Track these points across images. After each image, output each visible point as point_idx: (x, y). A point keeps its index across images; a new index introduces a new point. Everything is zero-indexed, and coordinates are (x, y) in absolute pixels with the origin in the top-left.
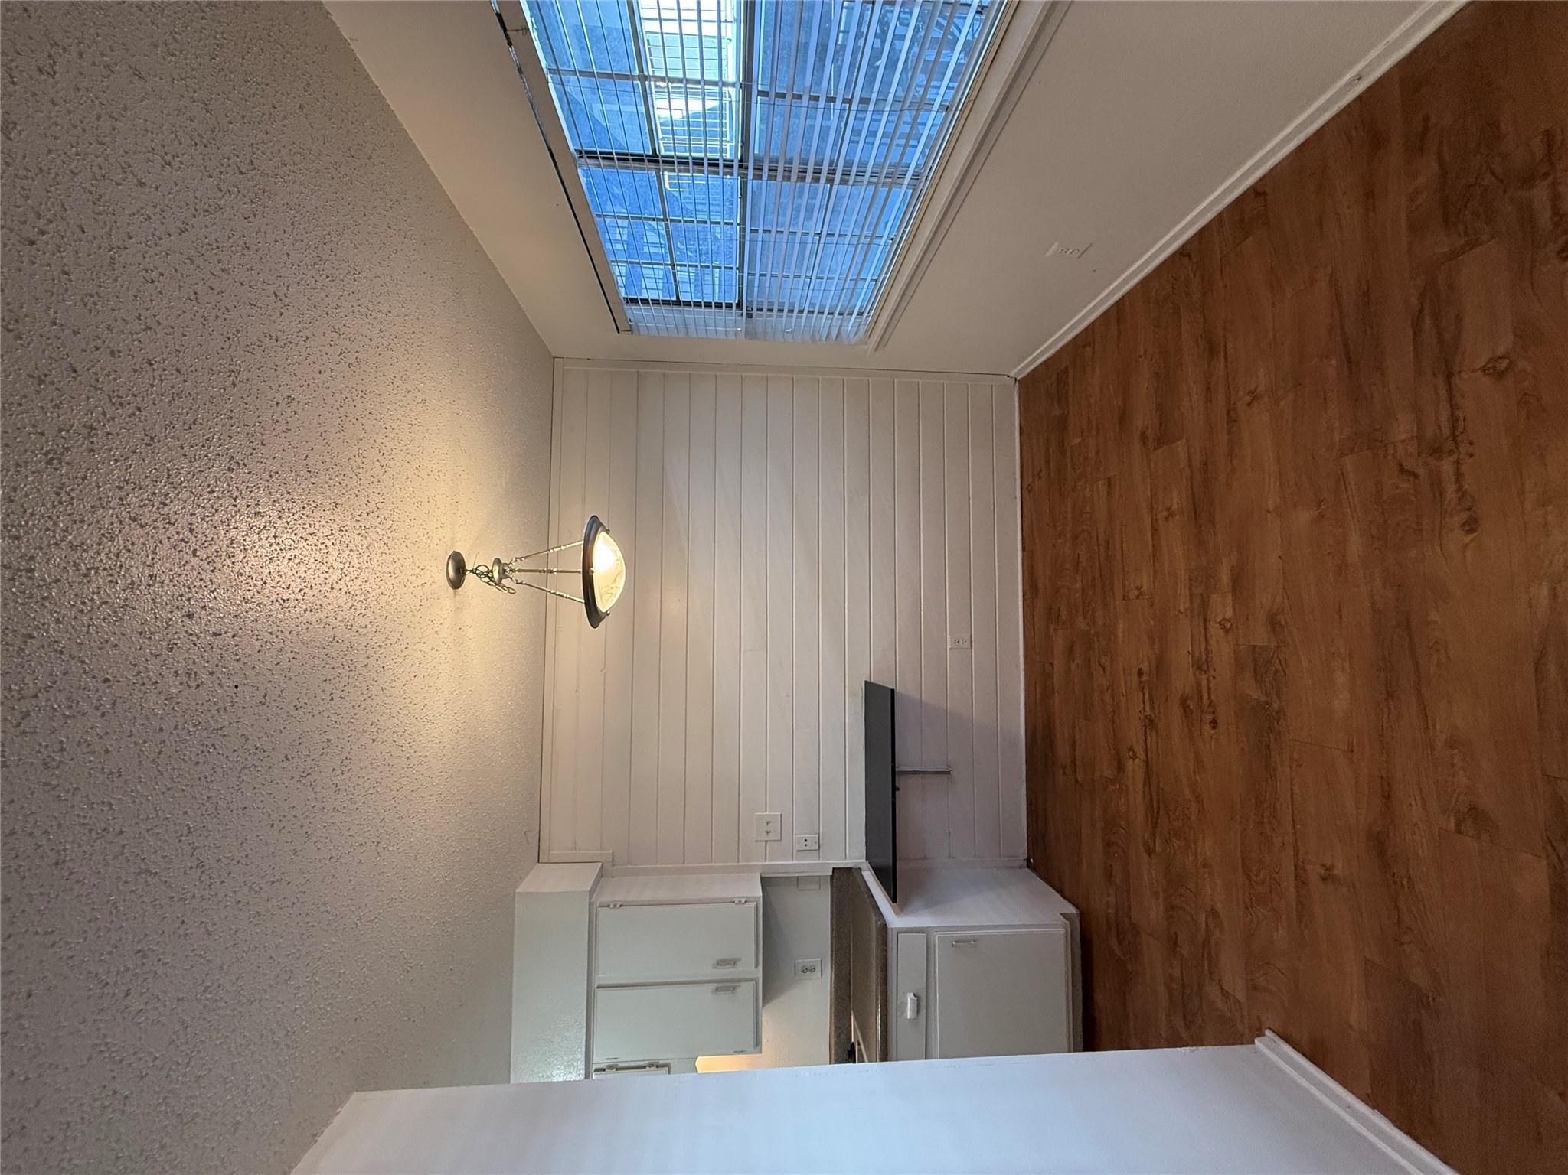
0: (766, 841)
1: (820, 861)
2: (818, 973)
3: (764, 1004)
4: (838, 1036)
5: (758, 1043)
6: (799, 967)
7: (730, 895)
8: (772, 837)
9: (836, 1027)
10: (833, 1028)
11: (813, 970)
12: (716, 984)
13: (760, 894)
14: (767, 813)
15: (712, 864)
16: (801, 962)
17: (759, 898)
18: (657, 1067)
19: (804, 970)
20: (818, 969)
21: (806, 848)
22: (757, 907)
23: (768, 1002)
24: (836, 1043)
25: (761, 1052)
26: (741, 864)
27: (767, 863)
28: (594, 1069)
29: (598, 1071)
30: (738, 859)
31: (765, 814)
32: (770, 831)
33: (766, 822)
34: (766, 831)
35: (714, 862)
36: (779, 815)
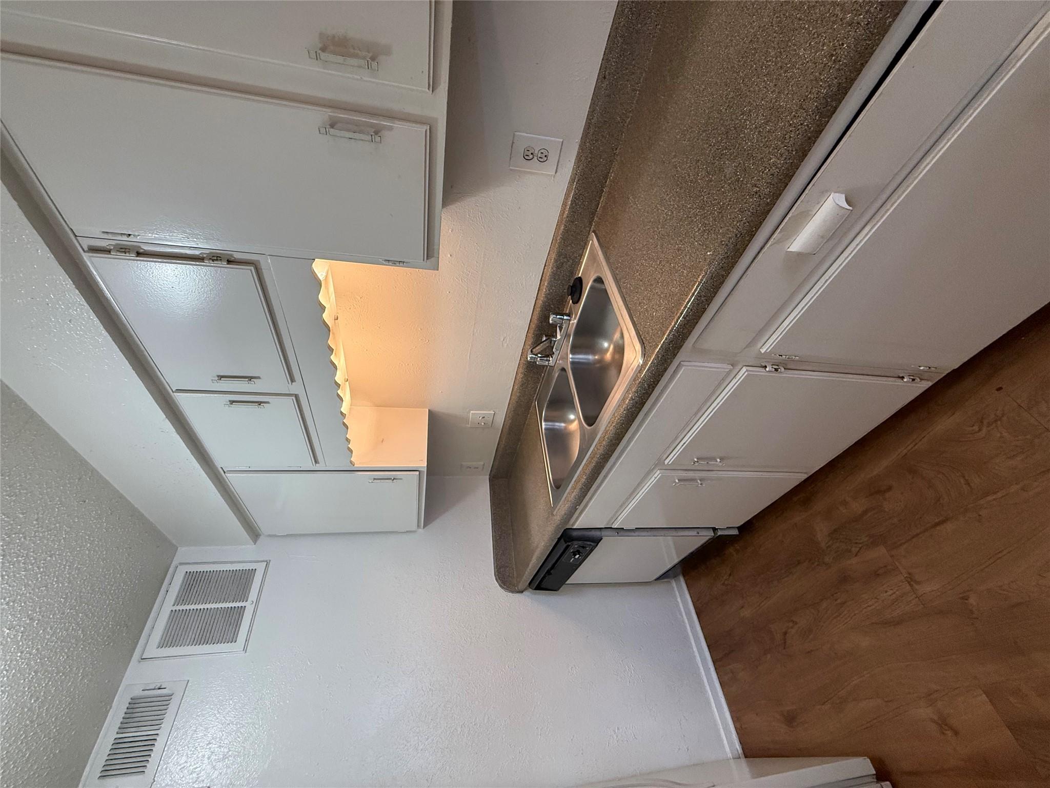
2: (549, 168)
3: (445, 204)
4: (559, 265)
5: (430, 252)
6: (520, 148)
9: (559, 254)
10: (554, 256)
11: (544, 158)
12: (329, 112)
16: (526, 138)
18: (229, 262)
19: (528, 156)
20: (553, 158)
23: (454, 201)
24: (554, 275)
25: (436, 268)
28: (86, 249)
29: (94, 250)
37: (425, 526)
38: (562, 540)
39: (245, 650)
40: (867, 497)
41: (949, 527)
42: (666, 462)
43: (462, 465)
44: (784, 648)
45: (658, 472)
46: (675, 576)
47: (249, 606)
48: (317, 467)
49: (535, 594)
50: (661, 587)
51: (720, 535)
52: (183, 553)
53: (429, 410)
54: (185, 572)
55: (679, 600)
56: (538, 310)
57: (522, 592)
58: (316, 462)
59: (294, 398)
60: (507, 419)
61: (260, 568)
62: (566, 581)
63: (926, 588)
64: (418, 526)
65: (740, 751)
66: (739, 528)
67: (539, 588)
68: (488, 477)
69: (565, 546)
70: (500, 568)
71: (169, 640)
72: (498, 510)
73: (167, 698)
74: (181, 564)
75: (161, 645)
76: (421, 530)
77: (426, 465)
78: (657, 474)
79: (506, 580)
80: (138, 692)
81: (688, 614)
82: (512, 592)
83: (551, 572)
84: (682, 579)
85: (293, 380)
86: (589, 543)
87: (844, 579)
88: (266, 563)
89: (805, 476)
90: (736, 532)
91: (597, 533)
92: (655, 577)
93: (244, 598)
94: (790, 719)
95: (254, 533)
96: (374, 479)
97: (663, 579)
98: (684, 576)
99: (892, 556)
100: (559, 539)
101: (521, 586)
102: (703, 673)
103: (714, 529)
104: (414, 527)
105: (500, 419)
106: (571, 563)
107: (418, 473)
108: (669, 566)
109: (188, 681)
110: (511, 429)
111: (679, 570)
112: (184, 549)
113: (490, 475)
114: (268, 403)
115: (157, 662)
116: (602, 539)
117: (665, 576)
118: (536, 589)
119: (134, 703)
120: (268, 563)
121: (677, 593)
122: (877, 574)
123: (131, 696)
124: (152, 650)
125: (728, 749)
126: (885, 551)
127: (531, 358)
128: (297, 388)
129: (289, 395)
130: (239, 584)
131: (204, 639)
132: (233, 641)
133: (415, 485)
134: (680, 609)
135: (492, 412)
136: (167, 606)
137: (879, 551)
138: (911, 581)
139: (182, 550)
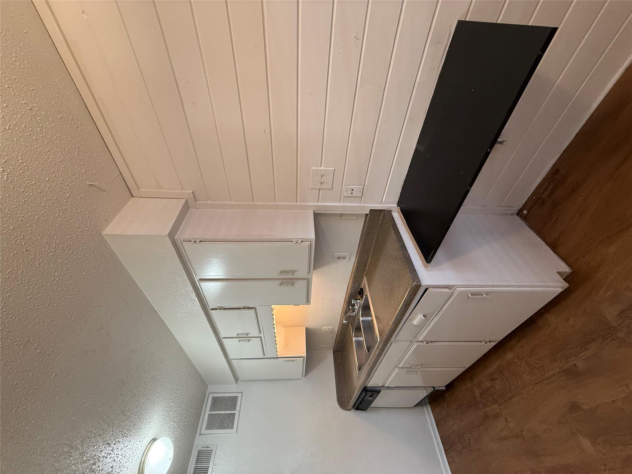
0: (319, 189)
1: (361, 205)
2: (347, 259)
4: (354, 284)
5: (308, 299)
6: (336, 257)
7: (289, 237)
8: (324, 186)
9: (353, 281)
10: (351, 281)
11: (344, 258)
13: (313, 237)
14: (322, 168)
15: (276, 203)
16: (338, 254)
17: (312, 239)
18: (248, 308)
19: (339, 258)
20: (348, 257)
21: (352, 195)
22: (311, 245)
25: (309, 303)
26: (298, 204)
27: (320, 204)
28: (210, 309)
29: (212, 309)
30: (297, 200)
31: (320, 168)
32: (323, 182)
33: (320, 175)
34: (320, 182)
35: (277, 202)
36: (332, 170)
37: (305, 376)
38: (363, 392)
39: (237, 432)
40: (490, 381)
41: (514, 400)
42: (399, 366)
43: (320, 347)
44: (470, 447)
45: (397, 369)
46: (425, 404)
47: (236, 412)
48: (265, 357)
49: (356, 412)
50: (418, 409)
51: (436, 390)
52: (211, 388)
53: (306, 328)
54: (212, 397)
56: (347, 296)
57: (350, 410)
58: (264, 355)
59: (260, 338)
60: (339, 330)
61: (239, 395)
62: (370, 406)
63: (511, 425)
64: (302, 377)
66: (446, 386)
67: (357, 408)
68: (332, 351)
69: (365, 394)
70: (339, 398)
71: (209, 427)
72: (337, 368)
73: (211, 452)
74: (210, 393)
75: (206, 429)
76: (304, 378)
77: (306, 355)
78: (397, 370)
79: (342, 404)
80: (200, 448)
81: (432, 425)
82: (346, 410)
83: (362, 403)
84: (429, 406)
85: (260, 333)
86: (375, 393)
87: (486, 417)
88: (241, 393)
89: (464, 370)
90: (444, 388)
91: (379, 388)
92: (415, 404)
93: (235, 409)
95: (236, 379)
96: (286, 361)
97: (418, 406)
98: (430, 405)
99: (500, 409)
100: (362, 391)
101: (349, 408)
102: (440, 457)
103: (434, 388)
104: (300, 377)
105: (336, 329)
106: (369, 400)
107: (302, 358)
108: (422, 398)
109: (217, 445)
110: (341, 334)
111: (427, 400)
112: (211, 386)
113: (333, 350)
114: (251, 340)
115: (205, 436)
116: (381, 391)
117: (420, 404)
118: (356, 409)
119: (200, 452)
120: (242, 393)
121: (426, 413)
122: (497, 416)
123: (198, 449)
124: (204, 431)
126: (497, 406)
127: (345, 322)
128: (261, 335)
129: (258, 337)
130: (232, 402)
131: (222, 427)
132: (232, 428)
133: (301, 362)
134: (428, 422)
135: (332, 327)
136: (207, 412)
137: (496, 406)
138: (507, 421)
139: (210, 387)
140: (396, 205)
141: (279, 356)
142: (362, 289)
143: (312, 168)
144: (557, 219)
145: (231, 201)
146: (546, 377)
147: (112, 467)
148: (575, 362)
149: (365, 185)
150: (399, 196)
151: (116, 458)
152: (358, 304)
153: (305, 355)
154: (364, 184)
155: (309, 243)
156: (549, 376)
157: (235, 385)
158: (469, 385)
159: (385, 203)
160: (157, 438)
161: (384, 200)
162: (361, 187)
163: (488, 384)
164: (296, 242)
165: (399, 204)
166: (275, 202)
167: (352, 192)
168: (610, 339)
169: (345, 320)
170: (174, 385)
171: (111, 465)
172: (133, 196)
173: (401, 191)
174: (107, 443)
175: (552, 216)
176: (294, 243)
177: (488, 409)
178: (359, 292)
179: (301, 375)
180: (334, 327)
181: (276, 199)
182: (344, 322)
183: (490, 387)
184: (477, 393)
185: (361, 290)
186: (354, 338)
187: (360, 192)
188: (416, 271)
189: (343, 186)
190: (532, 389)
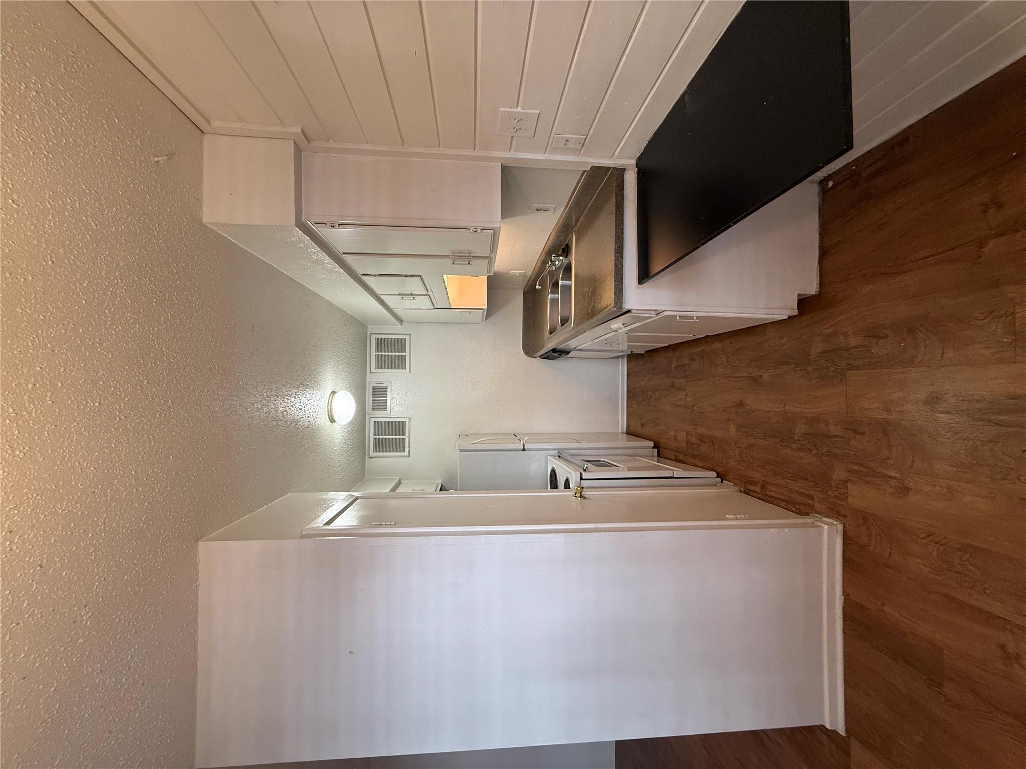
0: (513, 137)
1: (578, 159)
8: (520, 133)
14: (519, 109)
15: (442, 150)
19: (538, 210)
21: (565, 146)
26: (477, 154)
27: (512, 155)
28: (360, 275)
29: (363, 276)
30: (475, 146)
31: (514, 110)
32: (520, 129)
33: (515, 119)
34: (514, 128)
35: (444, 147)
36: (536, 113)
37: (486, 320)
38: (551, 351)
39: (410, 372)
40: (689, 359)
41: (701, 382)
44: (649, 401)
46: (622, 359)
47: (407, 355)
49: (543, 360)
51: (635, 354)
52: (370, 329)
54: (375, 338)
55: (620, 367)
57: (536, 358)
58: (434, 307)
59: (428, 296)
61: (407, 338)
63: (689, 399)
64: (483, 321)
65: (625, 429)
68: (522, 291)
70: (525, 346)
71: (378, 367)
72: (526, 313)
73: (386, 388)
74: (372, 334)
75: (376, 369)
76: (484, 323)
79: (528, 352)
82: (531, 357)
86: (565, 353)
87: (672, 386)
88: (409, 336)
90: (644, 353)
92: (610, 357)
93: (404, 352)
94: (643, 425)
95: (401, 321)
97: (615, 359)
98: (627, 361)
99: (686, 384)
101: (535, 356)
103: (632, 352)
104: (479, 322)
107: (482, 311)
109: (391, 383)
112: (371, 326)
113: (524, 290)
114: (417, 297)
115: (376, 374)
119: (374, 388)
121: (621, 364)
122: (681, 389)
123: (373, 385)
124: (373, 370)
125: (620, 429)
128: (429, 293)
129: (426, 295)
130: (400, 345)
131: (392, 367)
132: (404, 368)
133: (481, 314)
134: (619, 372)
135: (524, 272)
136: (373, 353)
137: (684, 381)
138: (686, 395)
139: (369, 327)
140: (634, 162)
141: (452, 307)
142: (567, 245)
143: (502, 109)
144: (852, 218)
145: (367, 143)
146: (735, 376)
147: (309, 421)
148: (763, 374)
149: (589, 136)
150: (642, 151)
151: (309, 415)
152: (559, 261)
153: (486, 307)
154: (587, 133)
155: (493, 231)
156: (738, 376)
157: (400, 327)
158: (670, 355)
159: (618, 157)
160: (335, 391)
161: (617, 153)
162: (582, 137)
163: (686, 361)
164: (475, 231)
165: (640, 161)
166: (440, 147)
167: (566, 143)
168: (799, 368)
169: (539, 285)
170: (335, 342)
171: (307, 420)
172: (203, 132)
173: (647, 145)
174: (299, 409)
175: (850, 211)
176: (472, 233)
177: (677, 381)
178: (563, 250)
179: (481, 318)
180: (527, 271)
181: (441, 143)
182: (537, 287)
183: (687, 365)
184: (674, 364)
185: (566, 248)
186: (550, 295)
187: (580, 143)
188: (622, 292)
189: (552, 134)
190: (719, 380)
